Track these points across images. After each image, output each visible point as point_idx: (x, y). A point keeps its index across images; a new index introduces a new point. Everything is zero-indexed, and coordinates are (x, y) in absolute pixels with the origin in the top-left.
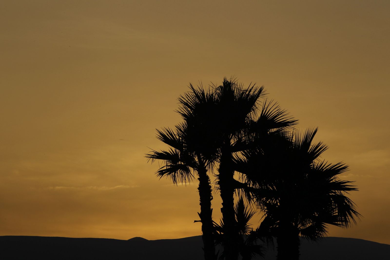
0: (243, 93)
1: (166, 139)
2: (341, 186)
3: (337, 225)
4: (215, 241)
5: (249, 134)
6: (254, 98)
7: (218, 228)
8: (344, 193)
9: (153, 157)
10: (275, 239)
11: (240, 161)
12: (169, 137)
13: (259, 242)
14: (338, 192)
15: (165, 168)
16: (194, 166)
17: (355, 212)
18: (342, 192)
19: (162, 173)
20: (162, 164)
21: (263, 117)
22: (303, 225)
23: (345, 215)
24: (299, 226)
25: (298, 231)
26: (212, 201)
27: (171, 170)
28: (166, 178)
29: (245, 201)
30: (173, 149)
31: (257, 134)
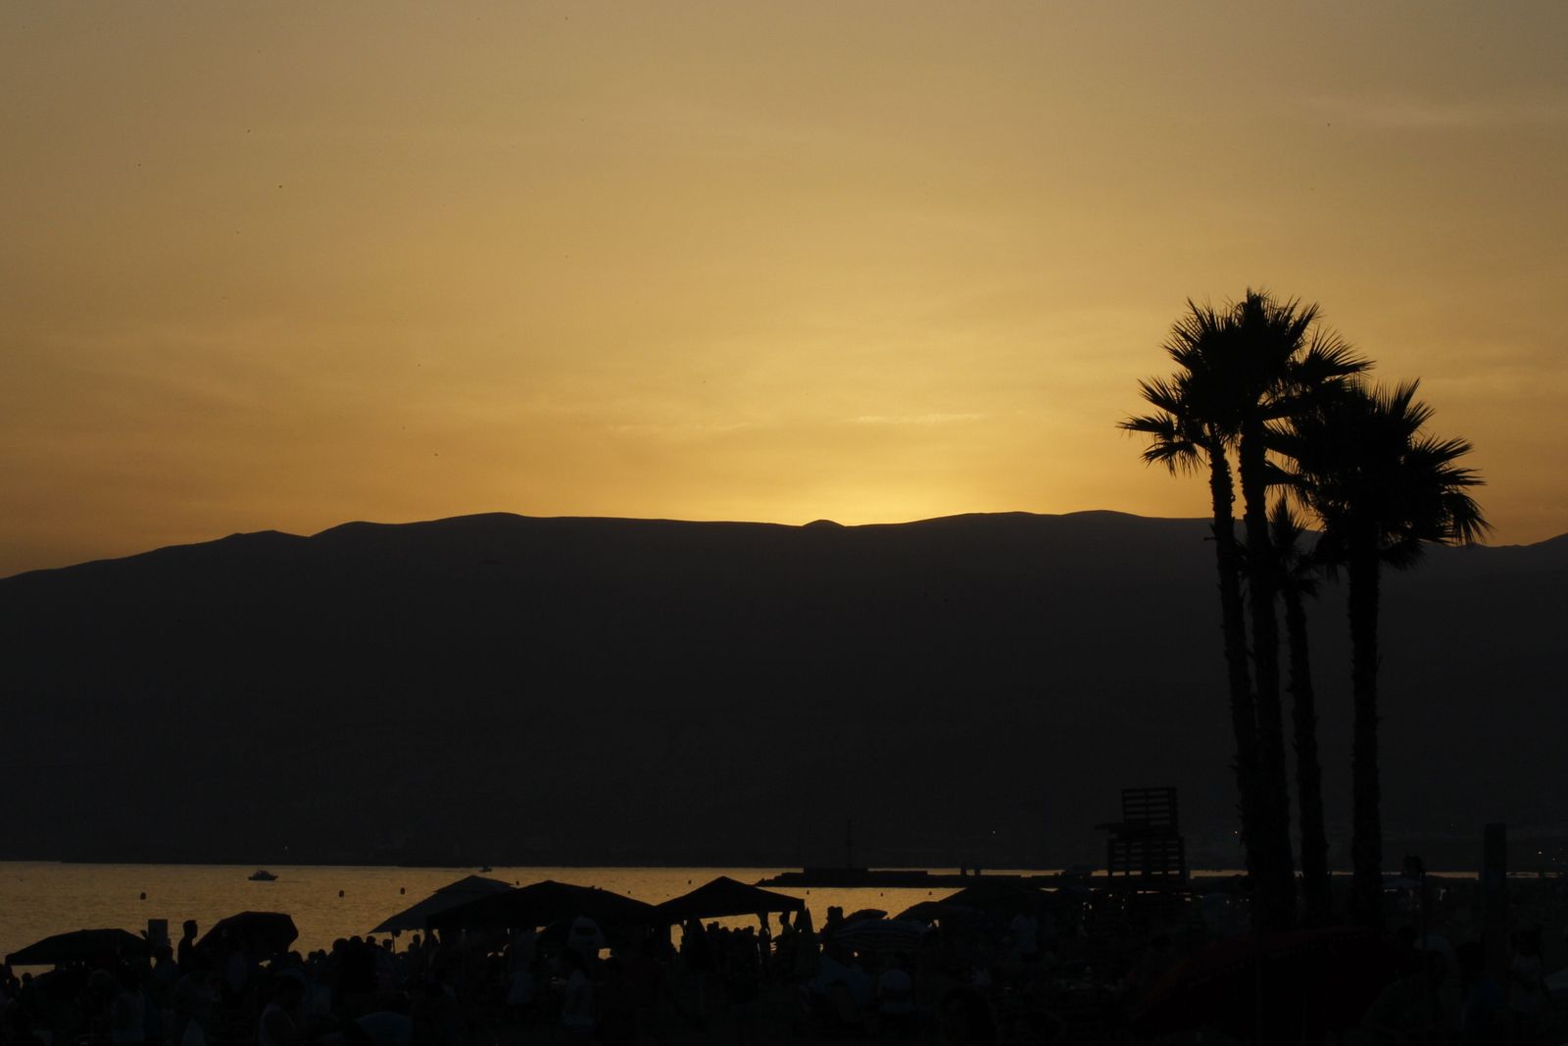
0: (1279, 313)
1: (1155, 399)
2: (1455, 478)
4: (1240, 573)
5: (1291, 386)
8: (1465, 490)
9: (1130, 427)
10: (1343, 572)
11: (1281, 434)
12: (1160, 394)
13: (1313, 573)
14: (1454, 488)
15: (1153, 449)
16: (1204, 443)
17: (1483, 523)
18: (1461, 488)
19: (1150, 457)
20: (1148, 440)
21: (1315, 356)
23: (1466, 527)
25: (1376, 553)
27: (1166, 452)
28: (1159, 465)
29: (1293, 503)
30: (1163, 411)
31: (1304, 387)
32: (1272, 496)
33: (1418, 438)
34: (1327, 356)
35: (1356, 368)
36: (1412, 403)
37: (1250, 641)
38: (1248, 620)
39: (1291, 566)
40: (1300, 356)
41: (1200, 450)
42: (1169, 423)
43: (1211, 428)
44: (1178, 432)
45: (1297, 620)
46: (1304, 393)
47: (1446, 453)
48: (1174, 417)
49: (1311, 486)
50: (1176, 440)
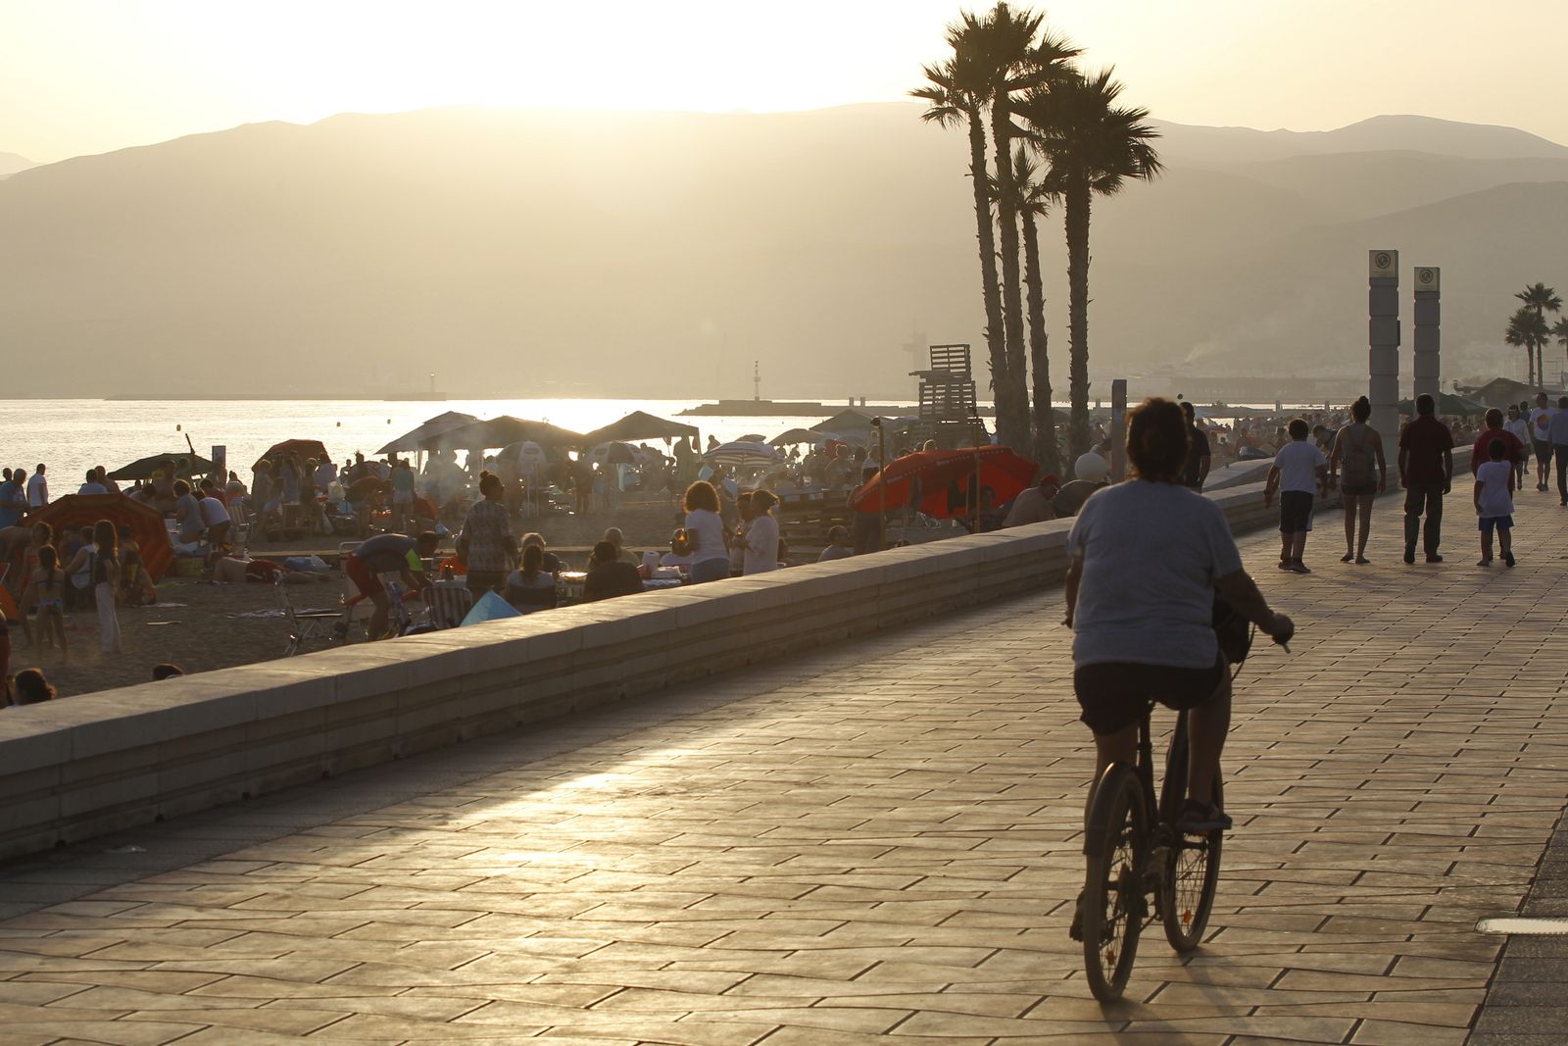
0: (1020, 15)
1: (932, 76)
2: (1139, 133)
3: (1135, 176)
4: (990, 199)
5: (1029, 66)
6: (1034, 25)
7: (993, 182)
8: (1147, 141)
9: (915, 94)
10: (1063, 196)
11: (1020, 102)
12: (936, 73)
13: (1043, 199)
14: (1139, 140)
15: (931, 112)
16: (965, 107)
17: (1159, 165)
18: (1144, 139)
19: (927, 117)
20: (929, 104)
21: (1045, 45)
22: (1095, 176)
23: (1149, 169)
24: (1091, 178)
25: (1088, 184)
26: (985, 150)
27: (938, 114)
28: (934, 123)
29: (1029, 152)
30: (938, 86)
31: (1038, 66)
32: (1015, 145)
33: (1114, 105)
34: (1054, 45)
35: (1073, 53)
36: (1109, 83)
37: (998, 247)
38: (997, 232)
39: (1026, 194)
40: (1035, 45)
41: (962, 112)
42: (942, 92)
43: (970, 97)
44: (947, 99)
45: (1031, 231)
46: (1038, 70)
47: (1132, 117)
48: (945, 90)
49: (1039, 139)
50: (946, 104)
